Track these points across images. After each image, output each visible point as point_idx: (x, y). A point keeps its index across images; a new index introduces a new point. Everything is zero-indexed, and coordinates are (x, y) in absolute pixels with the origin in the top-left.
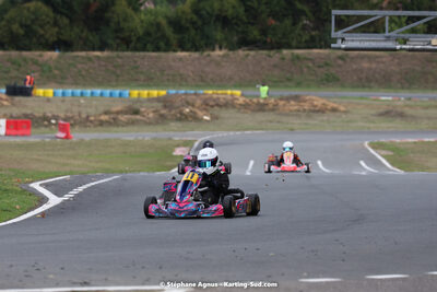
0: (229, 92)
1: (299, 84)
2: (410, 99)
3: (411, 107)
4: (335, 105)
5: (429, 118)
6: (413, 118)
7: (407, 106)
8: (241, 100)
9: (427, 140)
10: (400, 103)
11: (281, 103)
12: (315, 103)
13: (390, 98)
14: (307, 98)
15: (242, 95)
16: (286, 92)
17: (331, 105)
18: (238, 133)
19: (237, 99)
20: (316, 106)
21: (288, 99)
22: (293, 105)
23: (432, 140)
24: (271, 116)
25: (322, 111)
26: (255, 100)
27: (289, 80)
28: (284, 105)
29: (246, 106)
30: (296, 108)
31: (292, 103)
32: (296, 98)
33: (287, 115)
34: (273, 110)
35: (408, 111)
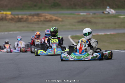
0: (5, 13)
1: (40, 8)
2: (95, 14)
3: (95, 18)
4: (56, 18)
5: (103, 23)
6: (95, 23)
7: (93, 17)
8: (10, 17)
9: (100, 34)
10: (90, 16)
11: (30, 17)
12: (47, 17)
13: (85, 14)
14: (44, 14)
15: (11, 14)
16: (33, 12)
17: (54, 18)
18: (6, 33)
19: (8, 16)
20: (47, 18)
21: (33, 16)
22: (36, 19)
23: (103, 34)
24: (24, 24)
25: (50, 21)
26: (17, 17)
27: (35, 6)
28: (31, 19)
29: (12, 19)
30: (37, 20)
31: (35, 17)
32: (38, 15)
33: (33, 23)
34: (25, 21)
35: (93, 20)
